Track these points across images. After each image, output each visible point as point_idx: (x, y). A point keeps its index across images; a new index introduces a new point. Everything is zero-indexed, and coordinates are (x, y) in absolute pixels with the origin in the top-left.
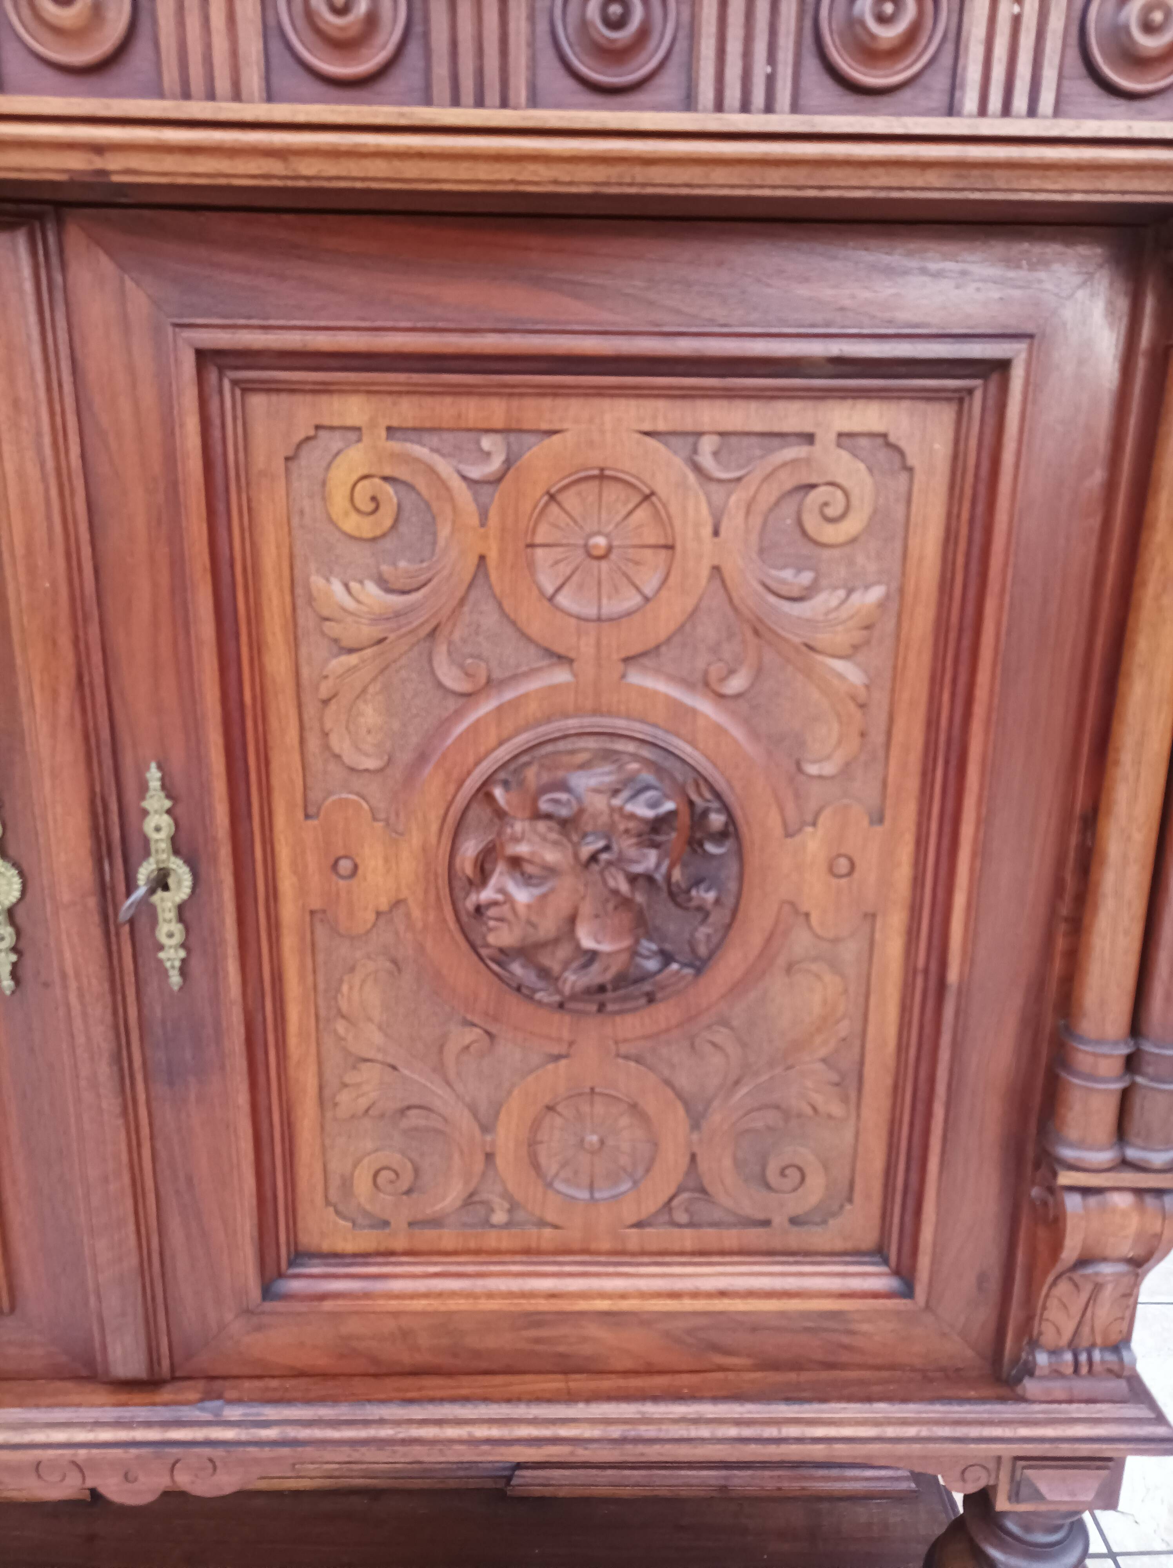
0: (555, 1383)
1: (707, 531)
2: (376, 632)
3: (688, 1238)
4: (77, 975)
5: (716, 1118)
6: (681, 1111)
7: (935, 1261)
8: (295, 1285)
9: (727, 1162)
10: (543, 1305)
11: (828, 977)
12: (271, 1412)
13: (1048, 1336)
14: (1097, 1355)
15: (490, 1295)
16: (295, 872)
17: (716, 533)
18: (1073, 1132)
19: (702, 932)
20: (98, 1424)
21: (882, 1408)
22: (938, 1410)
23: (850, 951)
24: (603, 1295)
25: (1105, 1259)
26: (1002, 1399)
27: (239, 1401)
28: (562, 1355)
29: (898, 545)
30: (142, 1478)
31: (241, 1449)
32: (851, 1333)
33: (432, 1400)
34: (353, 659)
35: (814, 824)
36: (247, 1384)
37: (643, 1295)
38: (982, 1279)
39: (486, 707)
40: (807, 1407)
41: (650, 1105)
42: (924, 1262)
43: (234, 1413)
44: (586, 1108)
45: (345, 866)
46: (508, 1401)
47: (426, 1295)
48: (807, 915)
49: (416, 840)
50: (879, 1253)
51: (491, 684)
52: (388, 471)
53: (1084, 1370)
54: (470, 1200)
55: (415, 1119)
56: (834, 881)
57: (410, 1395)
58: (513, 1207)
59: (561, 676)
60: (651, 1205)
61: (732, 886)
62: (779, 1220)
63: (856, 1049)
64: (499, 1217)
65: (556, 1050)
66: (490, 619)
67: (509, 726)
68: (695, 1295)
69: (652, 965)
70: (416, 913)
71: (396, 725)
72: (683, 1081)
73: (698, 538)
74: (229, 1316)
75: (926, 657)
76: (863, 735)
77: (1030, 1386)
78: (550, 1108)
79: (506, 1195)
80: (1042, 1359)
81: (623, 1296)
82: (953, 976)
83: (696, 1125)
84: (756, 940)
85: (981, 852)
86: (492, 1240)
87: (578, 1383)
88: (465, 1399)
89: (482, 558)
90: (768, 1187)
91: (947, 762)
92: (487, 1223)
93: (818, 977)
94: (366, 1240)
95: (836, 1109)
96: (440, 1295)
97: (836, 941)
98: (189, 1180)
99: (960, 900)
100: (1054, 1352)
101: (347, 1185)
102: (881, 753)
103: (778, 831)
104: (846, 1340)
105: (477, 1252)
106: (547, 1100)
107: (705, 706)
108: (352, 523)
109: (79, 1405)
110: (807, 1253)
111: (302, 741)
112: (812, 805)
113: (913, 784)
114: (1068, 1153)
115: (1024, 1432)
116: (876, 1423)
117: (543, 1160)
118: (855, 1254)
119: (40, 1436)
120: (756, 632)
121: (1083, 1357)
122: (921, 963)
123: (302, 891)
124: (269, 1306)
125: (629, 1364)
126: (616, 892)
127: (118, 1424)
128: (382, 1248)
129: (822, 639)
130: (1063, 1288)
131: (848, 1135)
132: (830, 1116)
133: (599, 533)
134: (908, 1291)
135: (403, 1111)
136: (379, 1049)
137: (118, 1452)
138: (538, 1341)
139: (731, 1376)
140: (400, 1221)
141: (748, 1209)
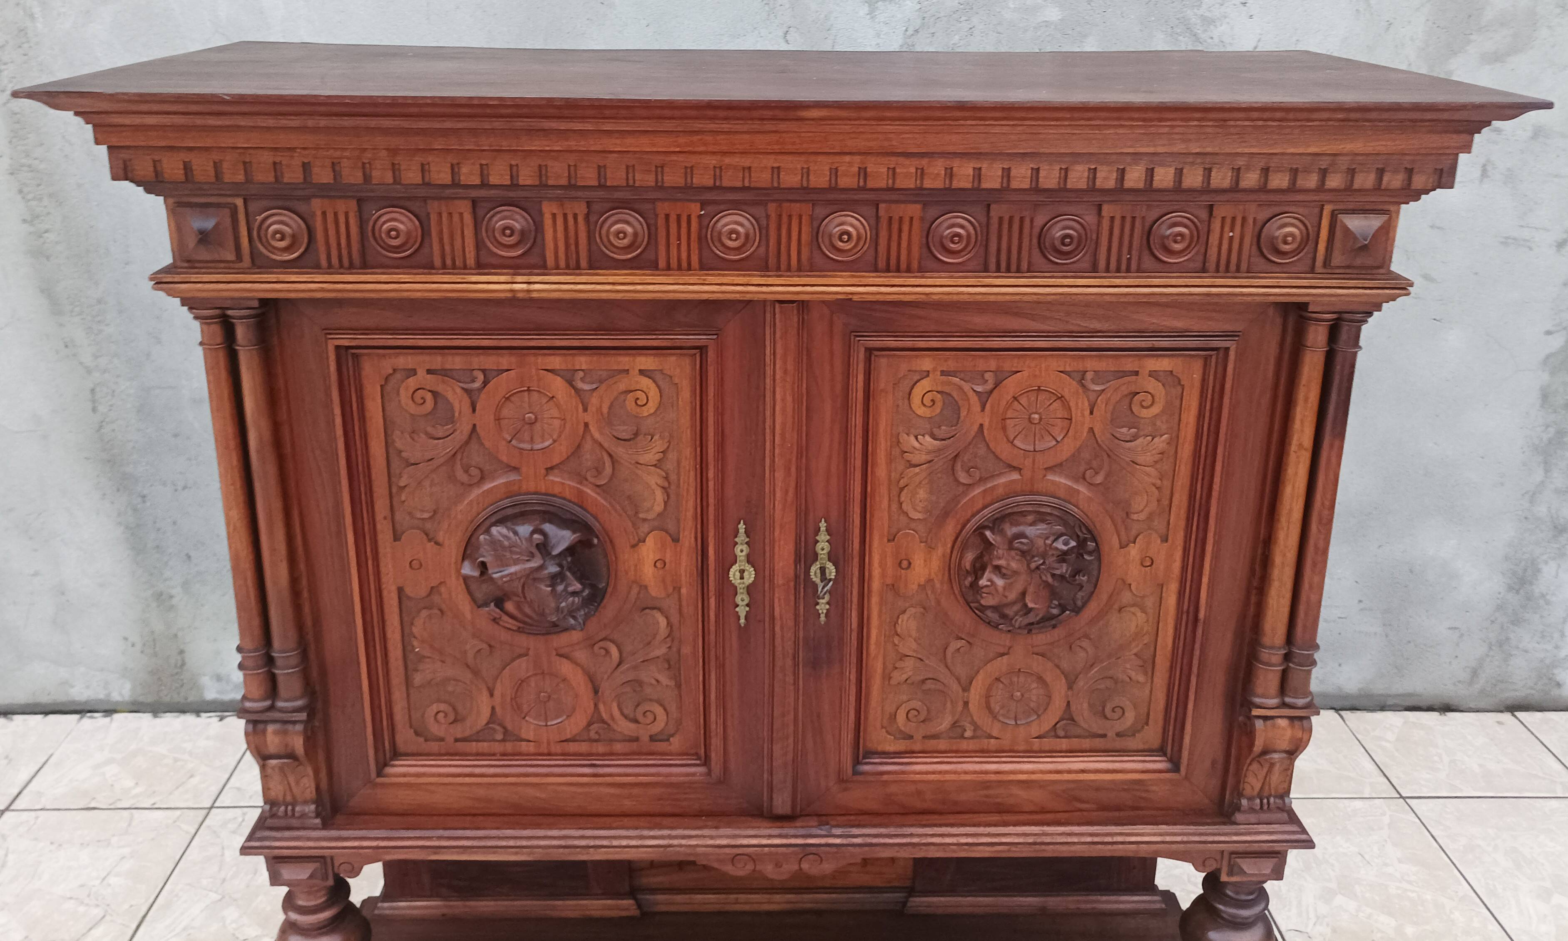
0: (996, 818)
1: (1087, 412)
2: (929, 458)
3: (1064, 744)
4: (781, 618)
5: (1081, 683)
6: (1064, 681)
7: (1191, 753)
8: (867, 768)
9: (1085, 705)
10: (993, 777)
11: (1139, 614)
12: (855, 831)
13: (1248, 791)
14: (1272, 800)
15: (966, 773)
16: (880, 566)
17: (1091, 413)
18: (1259, 690)
19: (1080, 594)
20: (770, 836)
21: (1164, 828)
22: (1192, 829)
23: (1150, 602)
24: (1022, 772)
25: (1275, 751)
26: (1224, 824)
27: (838, 826)
28: (999, 804)
29: (1177, 416)
30: (784, 866)
31: (844, 848)
32: (1147, 791)
33: (935, 825)
34: (917, 470)
35: (1134, 542)
36: (839, 818)
37: (1042, 772)
38: (1214, 763)
39: (978, 491)
40: (1125, 827)
41: (1048, 678)
42: (1185, 754)
43: (838, 831)
44: (1015, 679)
45: (905, 564)
46: (974, 826)
47: (934, 773)
48: (1130, 585)
49: (940, 551)
50: (1161, 751)
51: (982, 480)
52: (939, 389)
53: (1265, 807)
54: (954, 725)
55: (929, 685)
56: (1143, 569)
57: (924, 823)
58: (976, 727)
59: (1015, 476)
60: (1046, 726)
61: (1095, 573)
62: (1111, 734)
63: (1152, 649)
64: (968, 734)
65: (1002, 650)
66: (982, 451)
67: (988, 499)
68: (1069, 772)
69: (1055, 611)
70: (938, 585)
71: (934, 498)
72: (1065, 665)
73: (1083, 415)
74: (831, 784)
75: (1189, 467)
76: (1158, 501)
77: (1239, 817)
78: (998, 679)
79: (973, 723)
80: (1244, 802)
81: (1033, 772)
82: (1202, 615)
83: (1070, 688)
84: (1105, 597)
85: (1216, 557)
86: (964, 745)
87: (1007, 817)
88: (952, 825)
89: (981, 425)
90: (1106, 718)
91: (1199, 515)
92: (962, 737)
93: (1134, 614)
94: (901, 746)
95: (1141, 678)
96: (940, 772)
97: (1143, 597)
98: (818, 716)
99: (1205, 580)
100: (1250, 799)
101: (893, 717)
102: (1167, 509)
103: (1117, 545)
104: (1144, 795)
105: (956, 752)
106: (997, 675)
107: (1082, 488)
108: (922, 411)
109: (759, 827)
110: (1124, 751)
111: (889, 506)
112: (1134, 532)
113: (1182, 524)
114: (1257, 700)
115: (1235, 838)
116: (1161, 835)
117: (992, 705)
118: (1150, 752)
119: (745, 842)
120: (1109, 456)
121: (1265, 801)
122: (1185, 607)
123: (883, 575)
124: (855, 778)
125: (1032, 808)
126: (1046, 582)
127: (780, 836)
128: (909, 749)
129: (1140, 459)
130: (1255, 766)
131: (1147, 692)
132: (1138, 682)
133: (1036, 413)
134: (1176, 769)
135: (923, 681)
136: (914, 651)
137: (784, 849)
138: (987, 796)
139: (1085, 813)
140: (918, 736)
141: (1095, 729)
